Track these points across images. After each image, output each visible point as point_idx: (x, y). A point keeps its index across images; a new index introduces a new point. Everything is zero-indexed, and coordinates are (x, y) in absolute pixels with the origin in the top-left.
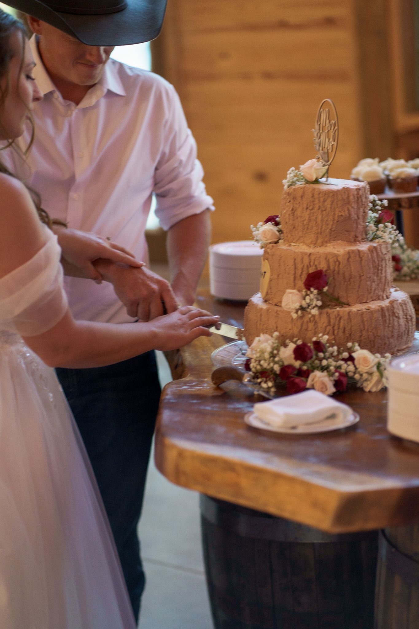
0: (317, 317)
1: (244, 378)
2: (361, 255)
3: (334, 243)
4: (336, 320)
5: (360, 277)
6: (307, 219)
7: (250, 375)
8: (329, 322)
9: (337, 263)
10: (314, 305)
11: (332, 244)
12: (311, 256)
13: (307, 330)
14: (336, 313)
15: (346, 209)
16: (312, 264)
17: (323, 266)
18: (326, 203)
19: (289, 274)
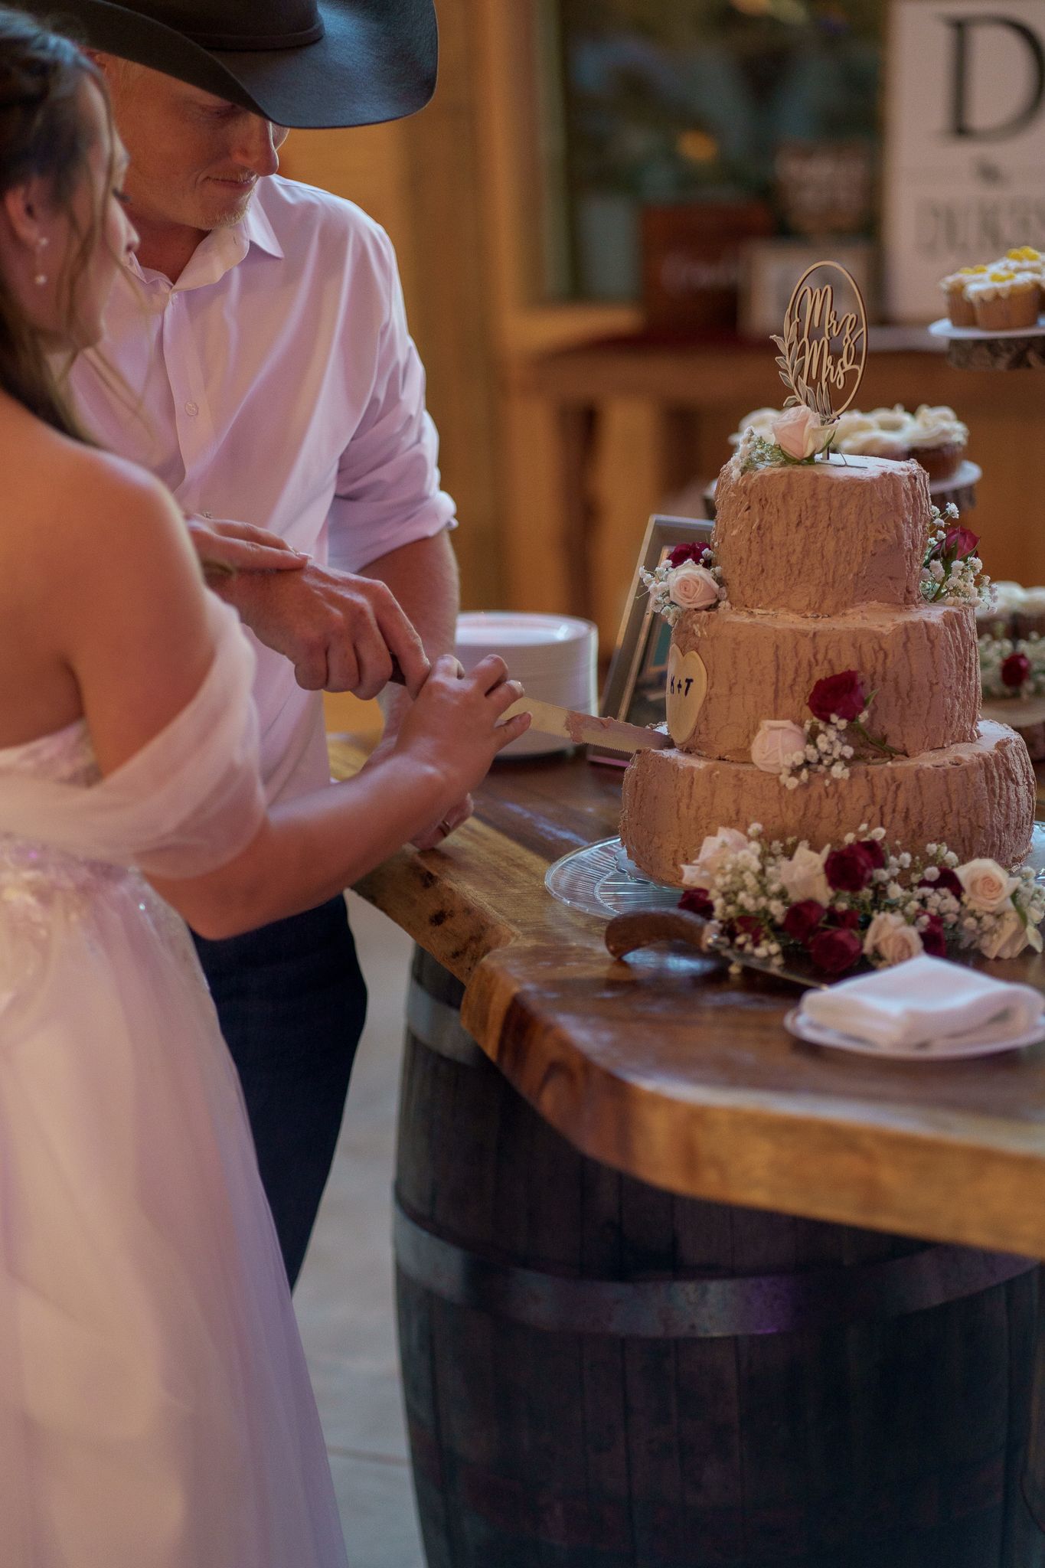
0: (842, 785)
1: (705, 936)
2: (933, 633)
3: (863, 606)
4: (888, 790)
5: (932, 685)
6: (799, 549)
7: (716, 927)
8: (873, 796)
9: (881, 655)
10: (836, 755)
11: (857, 609)
12: (818, 639)
13: (818, 816)
14: (886, 772)
15: (891, 525)
16: (820, 657)
17: (847, 662)
18: (845, 512)
19: (760, 683)
